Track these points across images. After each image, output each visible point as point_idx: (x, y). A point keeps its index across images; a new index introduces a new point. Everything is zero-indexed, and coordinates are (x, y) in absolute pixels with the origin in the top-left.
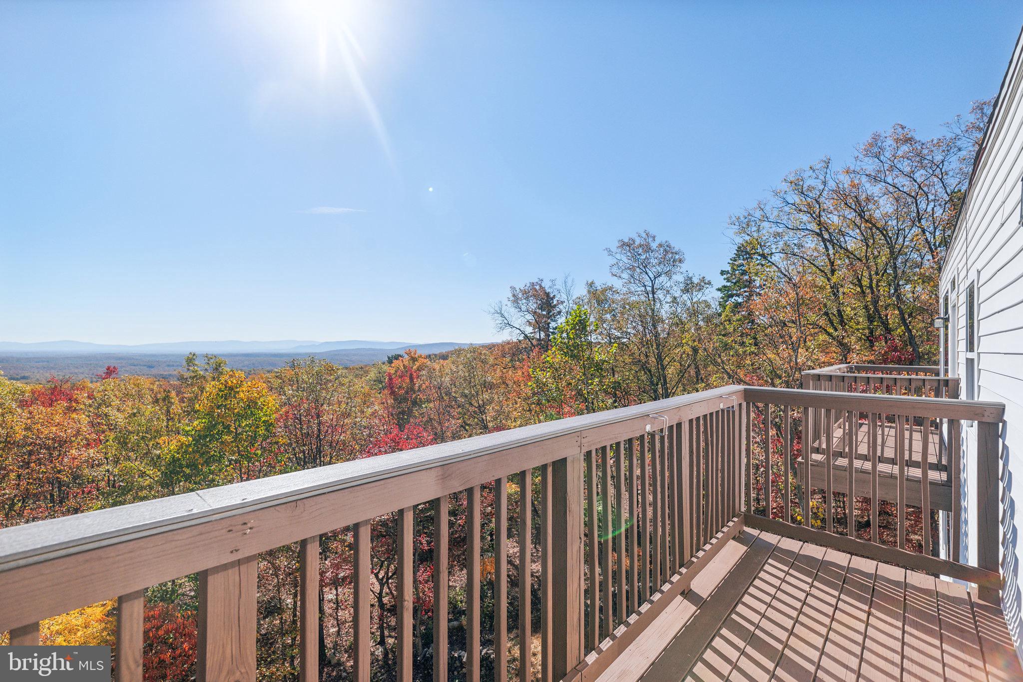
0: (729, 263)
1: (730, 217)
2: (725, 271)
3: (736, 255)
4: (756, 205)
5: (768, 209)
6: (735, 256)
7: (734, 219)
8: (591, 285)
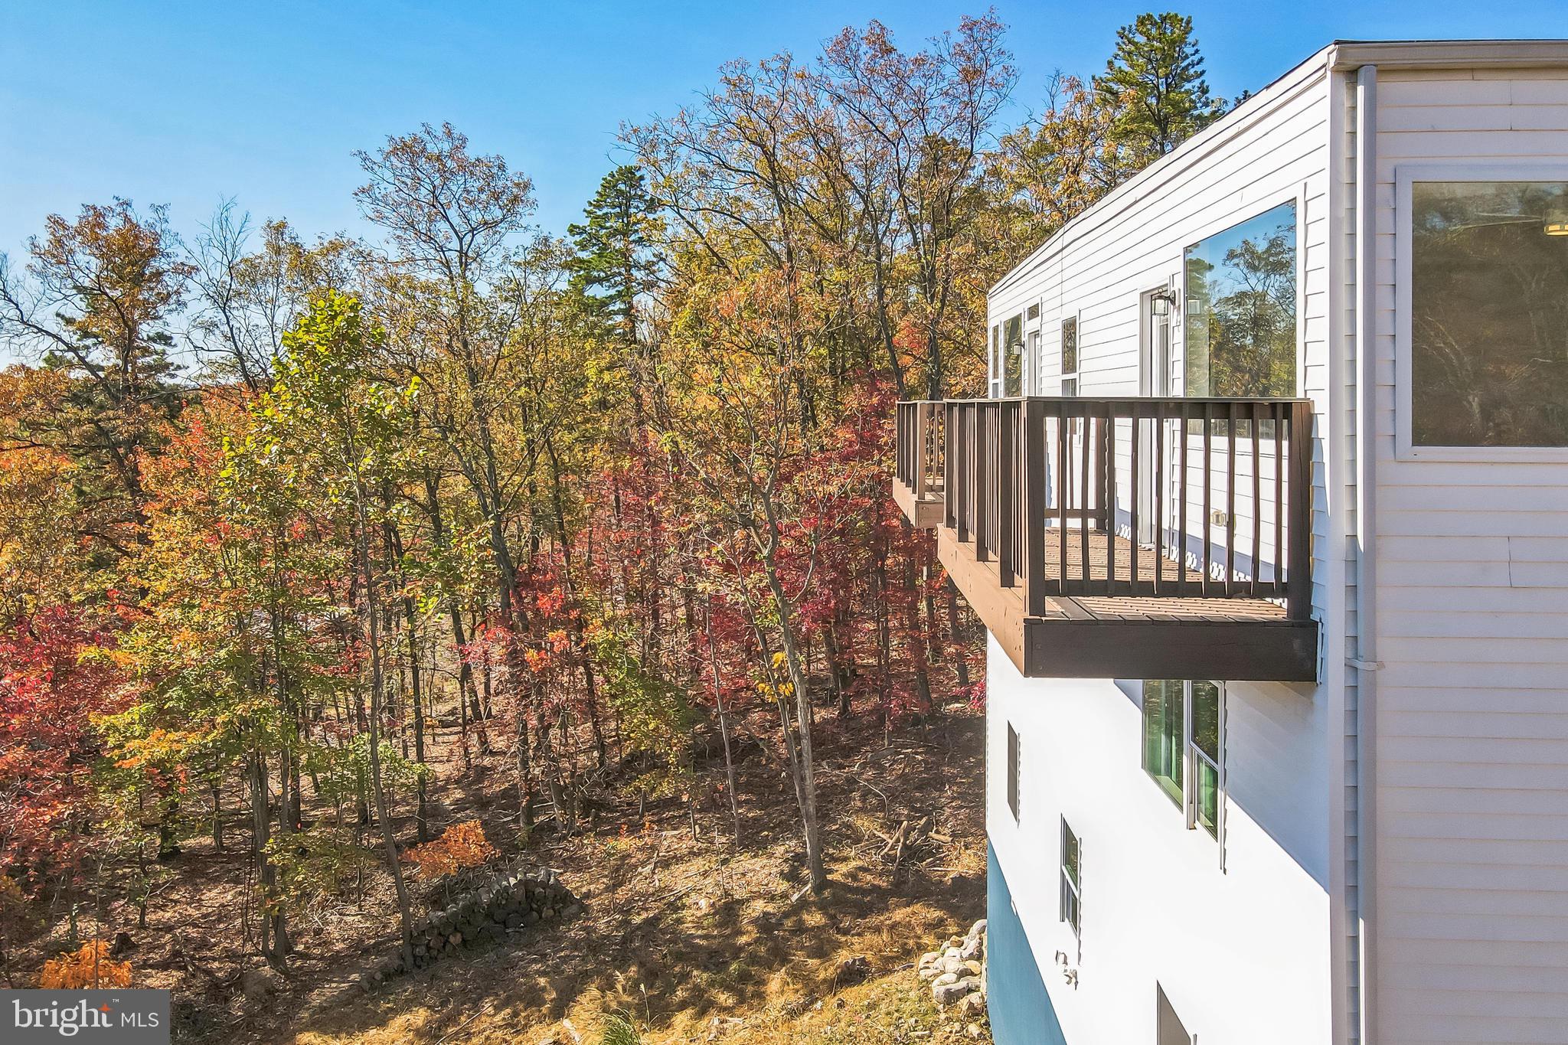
0: (585, 211)
1: (623, 126)
2: (578, 227)
3: (601, 196)
4: (676, 115)
5: (695, 127)
6: (596, 197)
7: (629, 130)
8: (280, 229)
